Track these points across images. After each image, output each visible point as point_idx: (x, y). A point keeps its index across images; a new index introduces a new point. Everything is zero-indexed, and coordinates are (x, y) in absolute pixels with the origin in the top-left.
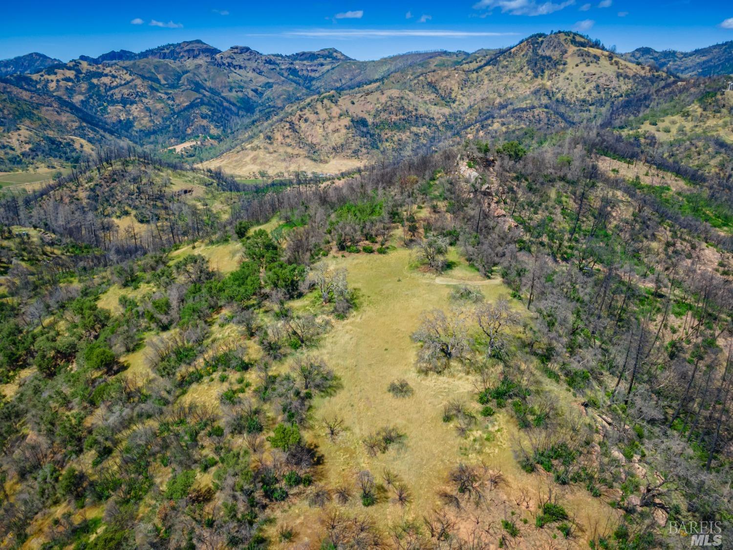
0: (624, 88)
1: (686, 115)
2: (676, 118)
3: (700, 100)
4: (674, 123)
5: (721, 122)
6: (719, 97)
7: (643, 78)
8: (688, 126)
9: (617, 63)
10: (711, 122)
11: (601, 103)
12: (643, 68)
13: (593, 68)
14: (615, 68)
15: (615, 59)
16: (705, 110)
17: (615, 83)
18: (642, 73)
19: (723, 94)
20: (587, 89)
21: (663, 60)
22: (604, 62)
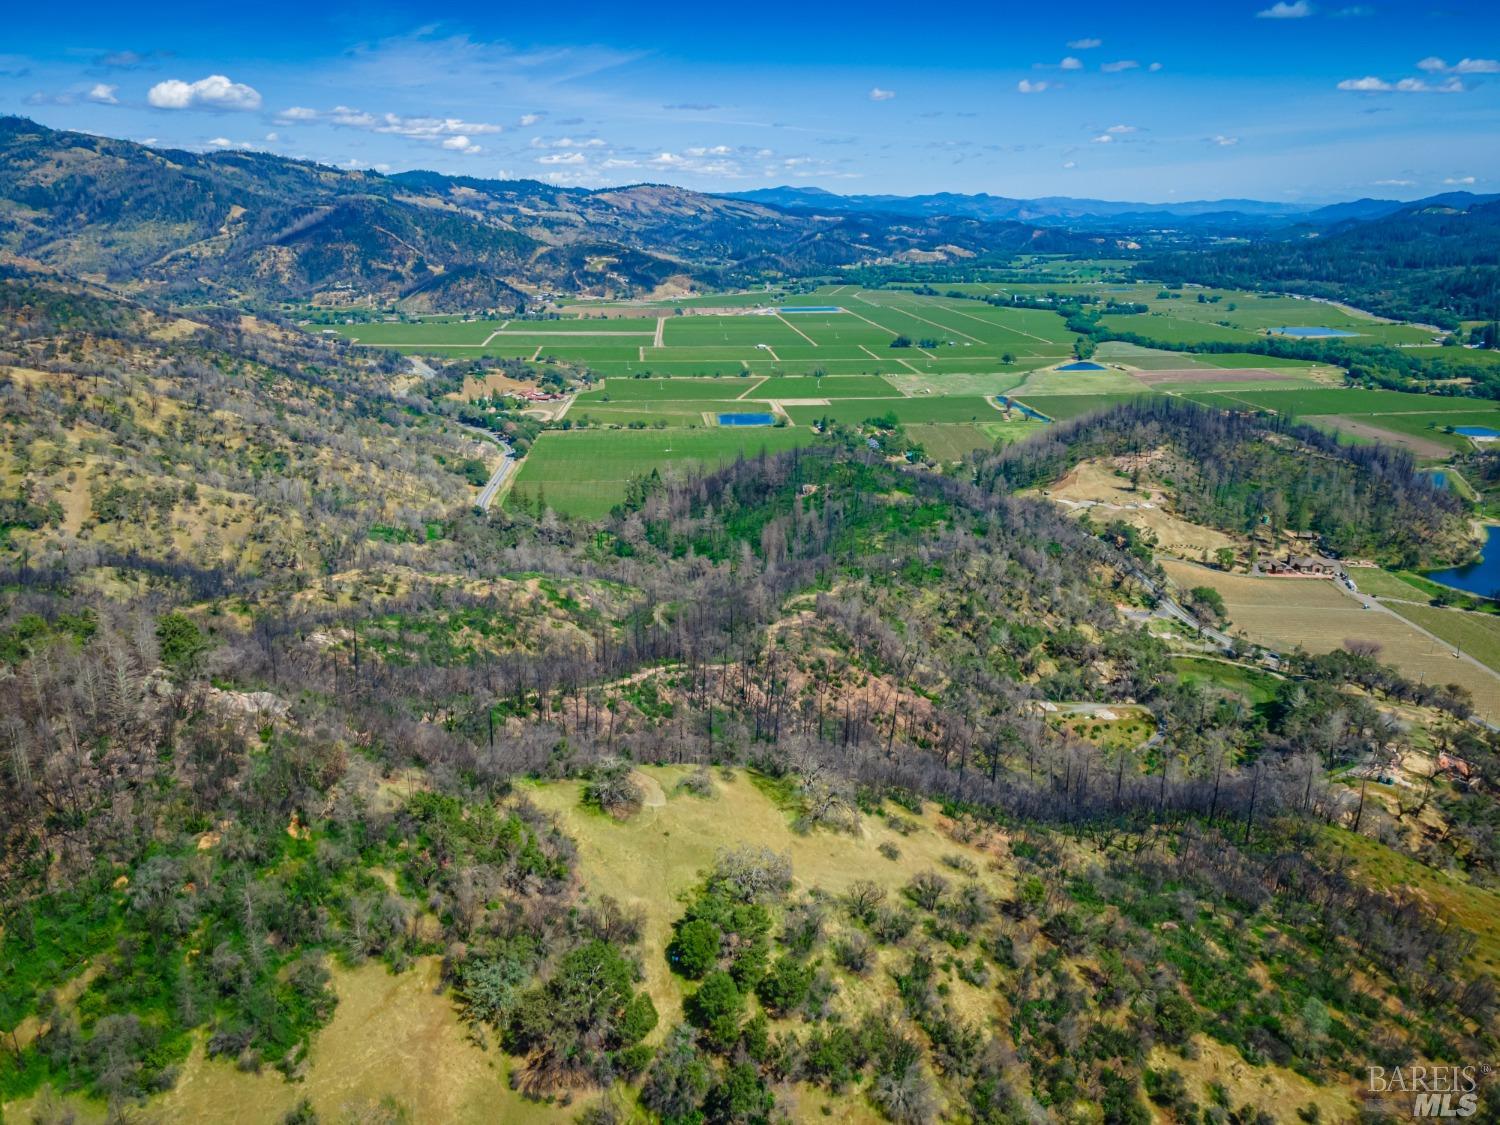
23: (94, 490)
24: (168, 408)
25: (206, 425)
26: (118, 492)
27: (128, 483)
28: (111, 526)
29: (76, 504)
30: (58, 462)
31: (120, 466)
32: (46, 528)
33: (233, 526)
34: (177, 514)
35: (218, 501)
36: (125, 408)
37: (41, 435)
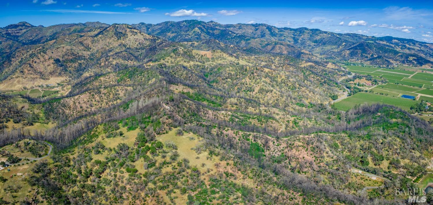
0: (147, 43)
1: (171, 57)
2: (169, 58)
3: (173, 52)
4: (169, 59)
5: (181, 59)
6: (178, 51)
7: (152, 40)
8: (173, 60)
9: (143, 35)
10: (178, 59)
11: (142, 49)
12: (150, 36)
13: (136, 37)
14: (142, 36)
15: (142, 33)
16: (176, 55)
17: (144, 42)
18: (150, 38)
19: (178, 50)
20: (136, 44)
21: (148, 27)
22: (139, 34)
23: (260, 88)
24: (283, 77)
25: (286, 81)
26: (263, 89)
27: (264, 88)
28: (259, 94)
29: (257, 89)
30: (258, 83)
31: (265, 85)
32: (251, 92)
33: (275, 98)
34: (268, 94)
35: (275, 93)
36: (277, 76)
37: (259, 79)
